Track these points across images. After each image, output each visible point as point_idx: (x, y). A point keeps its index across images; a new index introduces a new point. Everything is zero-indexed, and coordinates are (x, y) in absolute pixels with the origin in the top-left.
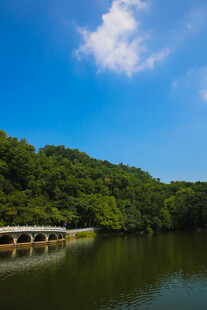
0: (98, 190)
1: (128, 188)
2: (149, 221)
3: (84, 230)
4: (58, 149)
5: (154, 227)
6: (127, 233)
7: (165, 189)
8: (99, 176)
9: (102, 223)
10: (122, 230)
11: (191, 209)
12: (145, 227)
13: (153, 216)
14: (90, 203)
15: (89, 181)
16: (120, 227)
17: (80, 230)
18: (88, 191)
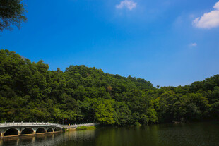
0: (101, 95)
1: (124, 93)
2: (138, 117)
3: (85, 125)
4: (79, 68)
5: (141, 121)
6: (120, 126)
7: (155, 93)
8: (103, 85)
9: (100, 119)
10: (116, 124)
11: (171, 107)
12: (134, 122)
13: (141, 113)
14: (92, 105)
15: (93, 89)
16: (114, 122)
17: (82, 125)
18: (92, 96)
